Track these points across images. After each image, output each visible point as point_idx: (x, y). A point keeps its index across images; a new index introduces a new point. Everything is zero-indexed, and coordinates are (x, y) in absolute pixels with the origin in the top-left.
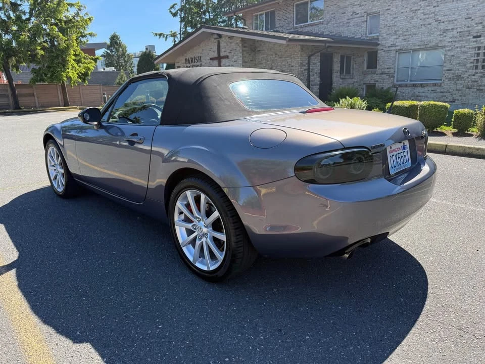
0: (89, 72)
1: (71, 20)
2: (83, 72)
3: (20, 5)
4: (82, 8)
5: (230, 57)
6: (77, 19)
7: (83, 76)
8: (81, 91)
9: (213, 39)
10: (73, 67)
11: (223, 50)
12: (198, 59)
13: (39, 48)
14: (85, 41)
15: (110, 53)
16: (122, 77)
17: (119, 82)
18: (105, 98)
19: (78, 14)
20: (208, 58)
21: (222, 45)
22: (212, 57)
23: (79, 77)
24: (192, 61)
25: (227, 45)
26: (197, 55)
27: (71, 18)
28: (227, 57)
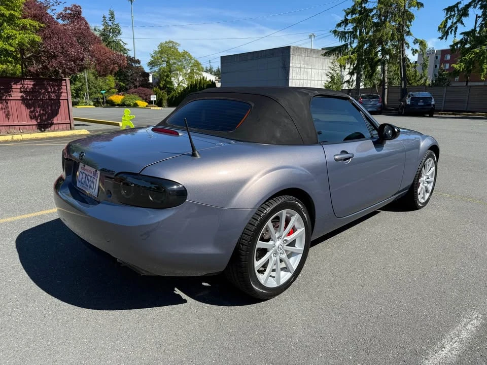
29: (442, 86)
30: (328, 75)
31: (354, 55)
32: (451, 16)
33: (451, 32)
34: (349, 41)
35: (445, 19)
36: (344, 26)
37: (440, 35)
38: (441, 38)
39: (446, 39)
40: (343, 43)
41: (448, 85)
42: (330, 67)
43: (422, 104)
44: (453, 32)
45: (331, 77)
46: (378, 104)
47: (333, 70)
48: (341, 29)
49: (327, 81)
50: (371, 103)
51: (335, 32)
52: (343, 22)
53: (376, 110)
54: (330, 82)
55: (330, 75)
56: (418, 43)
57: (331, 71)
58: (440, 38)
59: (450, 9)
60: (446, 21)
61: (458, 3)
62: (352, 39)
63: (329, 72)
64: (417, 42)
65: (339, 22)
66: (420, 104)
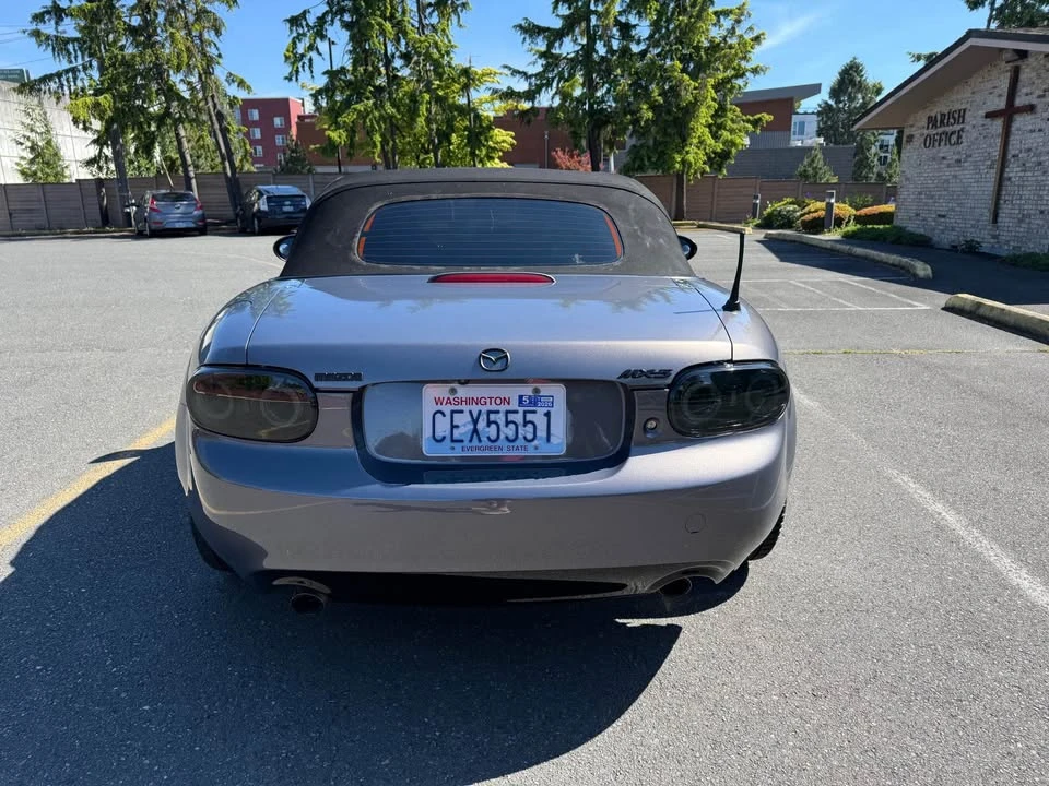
0: (734, 150)
1: (719, 44)
2: (719, 150)
3: (634, 26)
4: (742, 18)
5: (1039, 108)
6: (729, 41)
7: (718, 160)
8: (716, 190)
9: (1004, 64)
10: (701, 142)
11: (1024, 90)
12: (956, 115)
13: (645, 107)
14: (742, 85)
15: (834, 106)
16: (813, 161)
17: (805, 171)
18: (755, 205)
19: (732, 31)
20: (982, 113)
21: (1023, 77)
22: (992, 108)
23: (710, 161)
24: (942, 122)
25: (1039, 76)
26: (958, 106)
27: (717, 41)
28: (1031, 108)
29: (301, 173)
30: (21, 144)
31: (105, 98)
32: (299, 34)
33: (303, 66)
34: (80, 61)
35: (290, 41)
36: (53, 22)
37: (288, 69)
38: (289, 79)
39: (297, 79)
40: (65, 65)
41: (310, 171)
42: (23, 124)
43: (290, 209)
44: (307, 68)
45: (32, 149)
46: (195, 212)
47: (32, 130)
48: (48, 28)
49: (22, 158)
50: (179, 211)
51: (37, 34)
52: (48, 12)
53: (193, 225)
54: (32, 162)
55: (29, 144)
56: (236, 84)
57: (28, 134)
58: (286, 78)
59: (294, 21)
60: (294, 43)
61: (304, 13)
62: (87, 59)
63: (24, 136)
64: (233, 81)
65: (39, 10)
66: (286, 209)
